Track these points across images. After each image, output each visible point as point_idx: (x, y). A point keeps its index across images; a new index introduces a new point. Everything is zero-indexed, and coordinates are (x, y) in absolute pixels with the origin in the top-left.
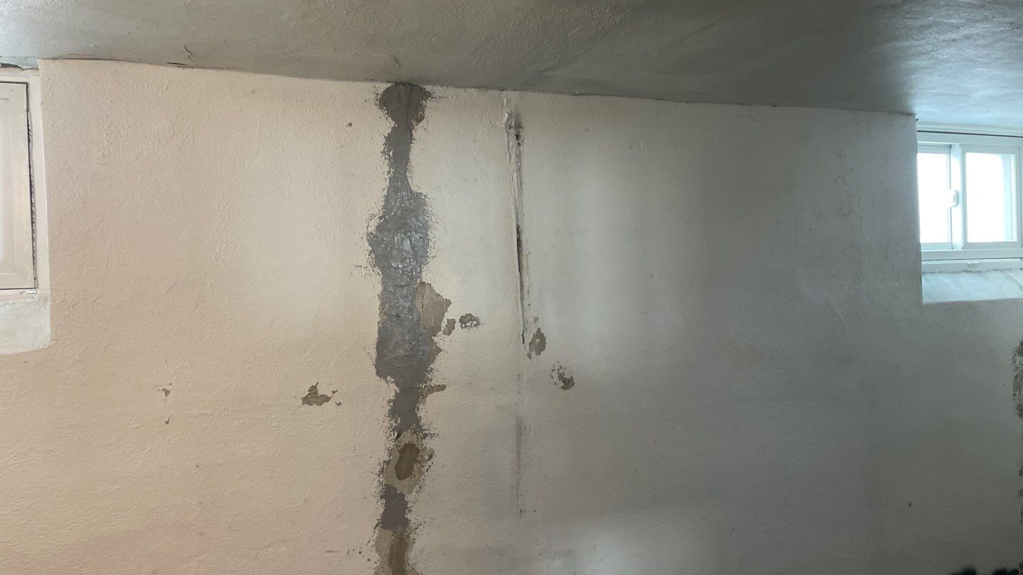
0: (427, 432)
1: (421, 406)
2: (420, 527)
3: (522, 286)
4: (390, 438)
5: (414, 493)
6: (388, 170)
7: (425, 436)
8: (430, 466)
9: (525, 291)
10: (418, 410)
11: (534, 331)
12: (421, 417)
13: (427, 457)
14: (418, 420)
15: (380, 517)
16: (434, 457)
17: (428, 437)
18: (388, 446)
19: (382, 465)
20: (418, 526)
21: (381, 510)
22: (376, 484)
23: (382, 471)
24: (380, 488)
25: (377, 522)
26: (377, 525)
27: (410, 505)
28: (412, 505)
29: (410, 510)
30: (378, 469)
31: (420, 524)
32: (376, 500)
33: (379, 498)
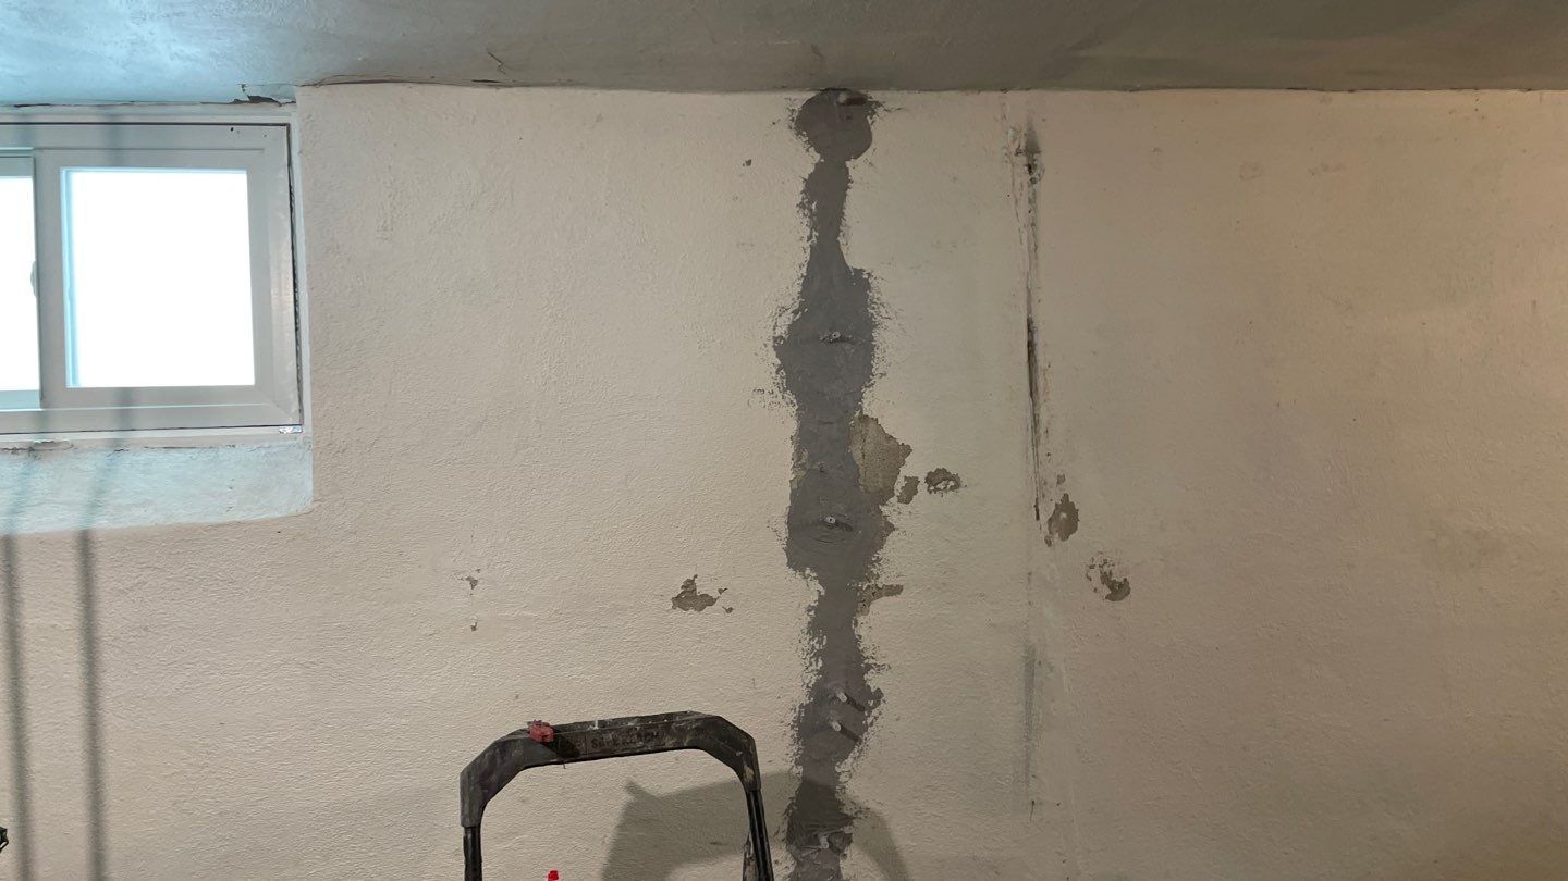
0: (871, 661)
1: (861, 619)
2: (860, 815)
3: (1036, 422)
4: (810, 669)
5: (850, 760)
6: (808, 233)
7: (869, 667)
8: (876, 718)
9: (1042, 431)
10: (856, 625)
11: (1058, 499)
12: (861, 637)
13: (871, 703)
14: (856, 641)
15: (794, 795)
16: (882, 704)
17: (872, 670)
18: (807, 681)
19: (797, 710)
20: (856, 813)
21: (796, 785)
22: (788, 740)
23: (797, 721)
24: (794, 749)
25: (790, 802)
26: (789, 807)
27: (842, 778)
28: (847, 779)
29: (844, 788)
30: (791, 717)
31: (861, 812)
32: (788, 767)
33: (793, 764)
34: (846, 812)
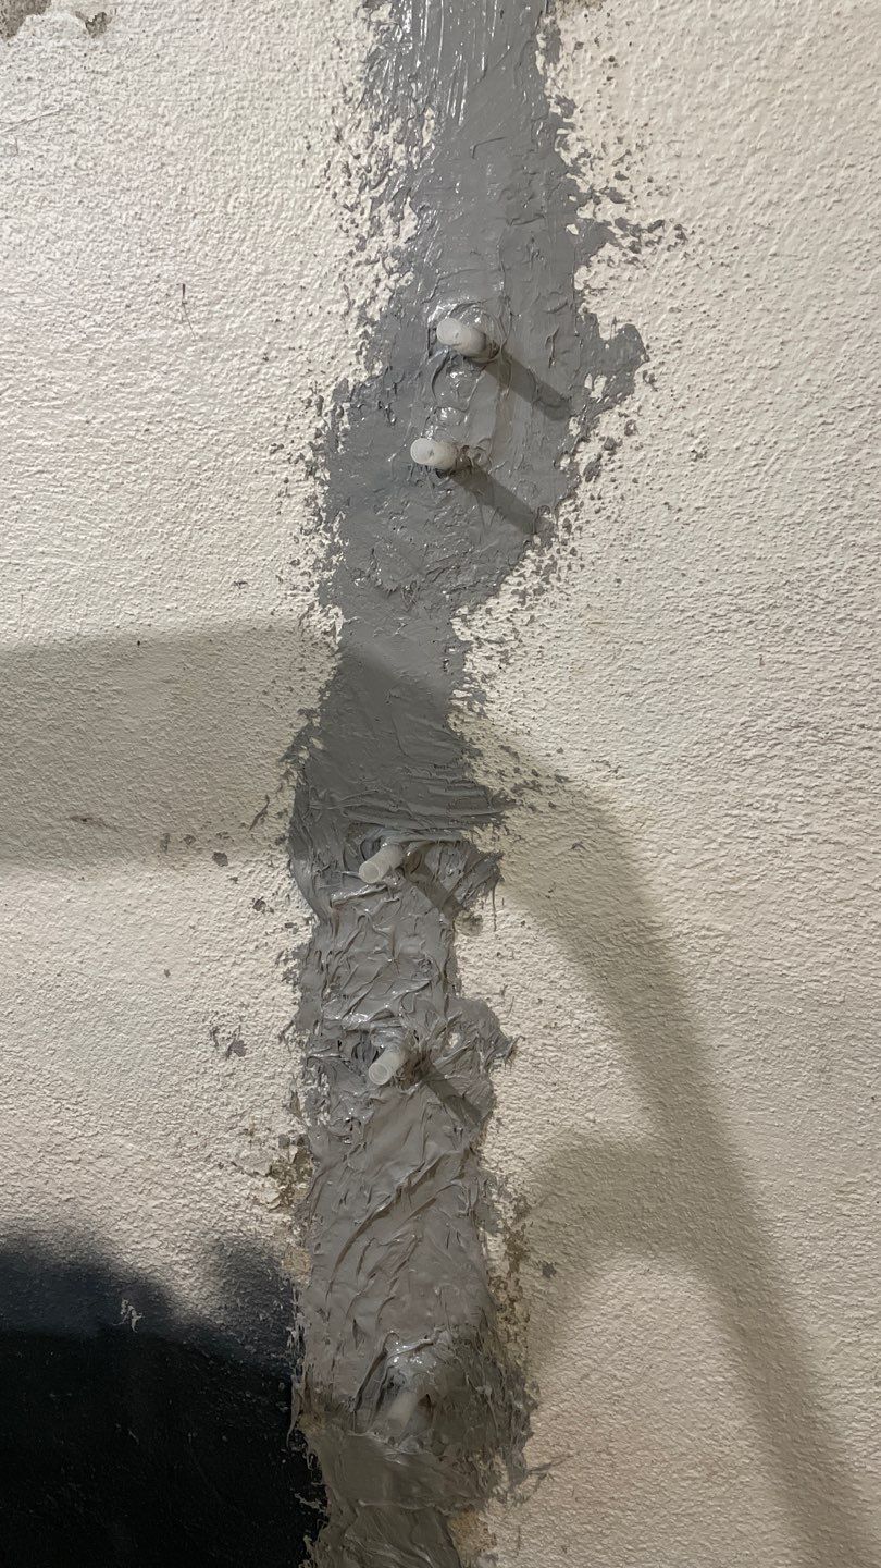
0: (609, 211)
1: (573, 25)
2: (531, 798)
4: (373, 245)
5: (505, 602)
7: (599, 234)
8: (612, 447)
10: (552, 54)
12: (569, 106)
13: (598, 387)
14: (551, 124)
15: (313, 705)
16: (642, 390)
17: (608, 250)
18: (360, 297)
19: (328, 406)
20: (516, 789)
21: (323, 668)
22: (296, 514)
23: (327, 445)
24: (319, 544)
25: (303, 723)
26: (301, 739)
27: (477, 663)
28: (492, 667)
29: (481, 697)
30: (306, 429)
31: (536, 787)
32: (299, 605)
33: (311, 597)
34: (482, 780)
